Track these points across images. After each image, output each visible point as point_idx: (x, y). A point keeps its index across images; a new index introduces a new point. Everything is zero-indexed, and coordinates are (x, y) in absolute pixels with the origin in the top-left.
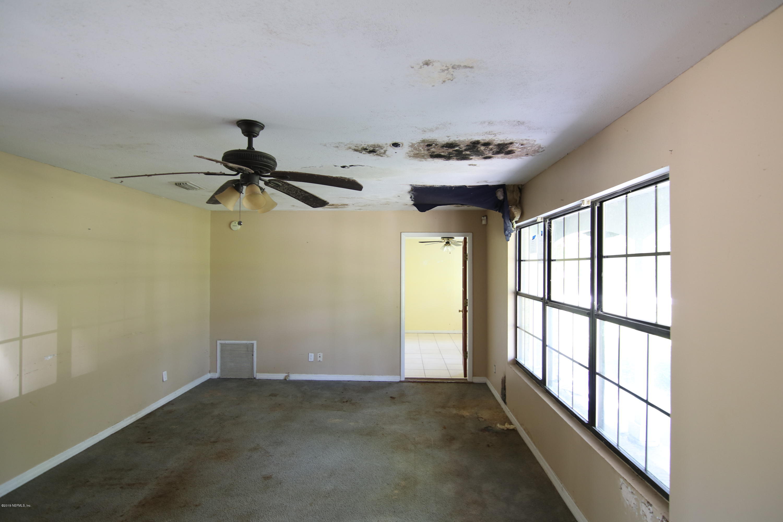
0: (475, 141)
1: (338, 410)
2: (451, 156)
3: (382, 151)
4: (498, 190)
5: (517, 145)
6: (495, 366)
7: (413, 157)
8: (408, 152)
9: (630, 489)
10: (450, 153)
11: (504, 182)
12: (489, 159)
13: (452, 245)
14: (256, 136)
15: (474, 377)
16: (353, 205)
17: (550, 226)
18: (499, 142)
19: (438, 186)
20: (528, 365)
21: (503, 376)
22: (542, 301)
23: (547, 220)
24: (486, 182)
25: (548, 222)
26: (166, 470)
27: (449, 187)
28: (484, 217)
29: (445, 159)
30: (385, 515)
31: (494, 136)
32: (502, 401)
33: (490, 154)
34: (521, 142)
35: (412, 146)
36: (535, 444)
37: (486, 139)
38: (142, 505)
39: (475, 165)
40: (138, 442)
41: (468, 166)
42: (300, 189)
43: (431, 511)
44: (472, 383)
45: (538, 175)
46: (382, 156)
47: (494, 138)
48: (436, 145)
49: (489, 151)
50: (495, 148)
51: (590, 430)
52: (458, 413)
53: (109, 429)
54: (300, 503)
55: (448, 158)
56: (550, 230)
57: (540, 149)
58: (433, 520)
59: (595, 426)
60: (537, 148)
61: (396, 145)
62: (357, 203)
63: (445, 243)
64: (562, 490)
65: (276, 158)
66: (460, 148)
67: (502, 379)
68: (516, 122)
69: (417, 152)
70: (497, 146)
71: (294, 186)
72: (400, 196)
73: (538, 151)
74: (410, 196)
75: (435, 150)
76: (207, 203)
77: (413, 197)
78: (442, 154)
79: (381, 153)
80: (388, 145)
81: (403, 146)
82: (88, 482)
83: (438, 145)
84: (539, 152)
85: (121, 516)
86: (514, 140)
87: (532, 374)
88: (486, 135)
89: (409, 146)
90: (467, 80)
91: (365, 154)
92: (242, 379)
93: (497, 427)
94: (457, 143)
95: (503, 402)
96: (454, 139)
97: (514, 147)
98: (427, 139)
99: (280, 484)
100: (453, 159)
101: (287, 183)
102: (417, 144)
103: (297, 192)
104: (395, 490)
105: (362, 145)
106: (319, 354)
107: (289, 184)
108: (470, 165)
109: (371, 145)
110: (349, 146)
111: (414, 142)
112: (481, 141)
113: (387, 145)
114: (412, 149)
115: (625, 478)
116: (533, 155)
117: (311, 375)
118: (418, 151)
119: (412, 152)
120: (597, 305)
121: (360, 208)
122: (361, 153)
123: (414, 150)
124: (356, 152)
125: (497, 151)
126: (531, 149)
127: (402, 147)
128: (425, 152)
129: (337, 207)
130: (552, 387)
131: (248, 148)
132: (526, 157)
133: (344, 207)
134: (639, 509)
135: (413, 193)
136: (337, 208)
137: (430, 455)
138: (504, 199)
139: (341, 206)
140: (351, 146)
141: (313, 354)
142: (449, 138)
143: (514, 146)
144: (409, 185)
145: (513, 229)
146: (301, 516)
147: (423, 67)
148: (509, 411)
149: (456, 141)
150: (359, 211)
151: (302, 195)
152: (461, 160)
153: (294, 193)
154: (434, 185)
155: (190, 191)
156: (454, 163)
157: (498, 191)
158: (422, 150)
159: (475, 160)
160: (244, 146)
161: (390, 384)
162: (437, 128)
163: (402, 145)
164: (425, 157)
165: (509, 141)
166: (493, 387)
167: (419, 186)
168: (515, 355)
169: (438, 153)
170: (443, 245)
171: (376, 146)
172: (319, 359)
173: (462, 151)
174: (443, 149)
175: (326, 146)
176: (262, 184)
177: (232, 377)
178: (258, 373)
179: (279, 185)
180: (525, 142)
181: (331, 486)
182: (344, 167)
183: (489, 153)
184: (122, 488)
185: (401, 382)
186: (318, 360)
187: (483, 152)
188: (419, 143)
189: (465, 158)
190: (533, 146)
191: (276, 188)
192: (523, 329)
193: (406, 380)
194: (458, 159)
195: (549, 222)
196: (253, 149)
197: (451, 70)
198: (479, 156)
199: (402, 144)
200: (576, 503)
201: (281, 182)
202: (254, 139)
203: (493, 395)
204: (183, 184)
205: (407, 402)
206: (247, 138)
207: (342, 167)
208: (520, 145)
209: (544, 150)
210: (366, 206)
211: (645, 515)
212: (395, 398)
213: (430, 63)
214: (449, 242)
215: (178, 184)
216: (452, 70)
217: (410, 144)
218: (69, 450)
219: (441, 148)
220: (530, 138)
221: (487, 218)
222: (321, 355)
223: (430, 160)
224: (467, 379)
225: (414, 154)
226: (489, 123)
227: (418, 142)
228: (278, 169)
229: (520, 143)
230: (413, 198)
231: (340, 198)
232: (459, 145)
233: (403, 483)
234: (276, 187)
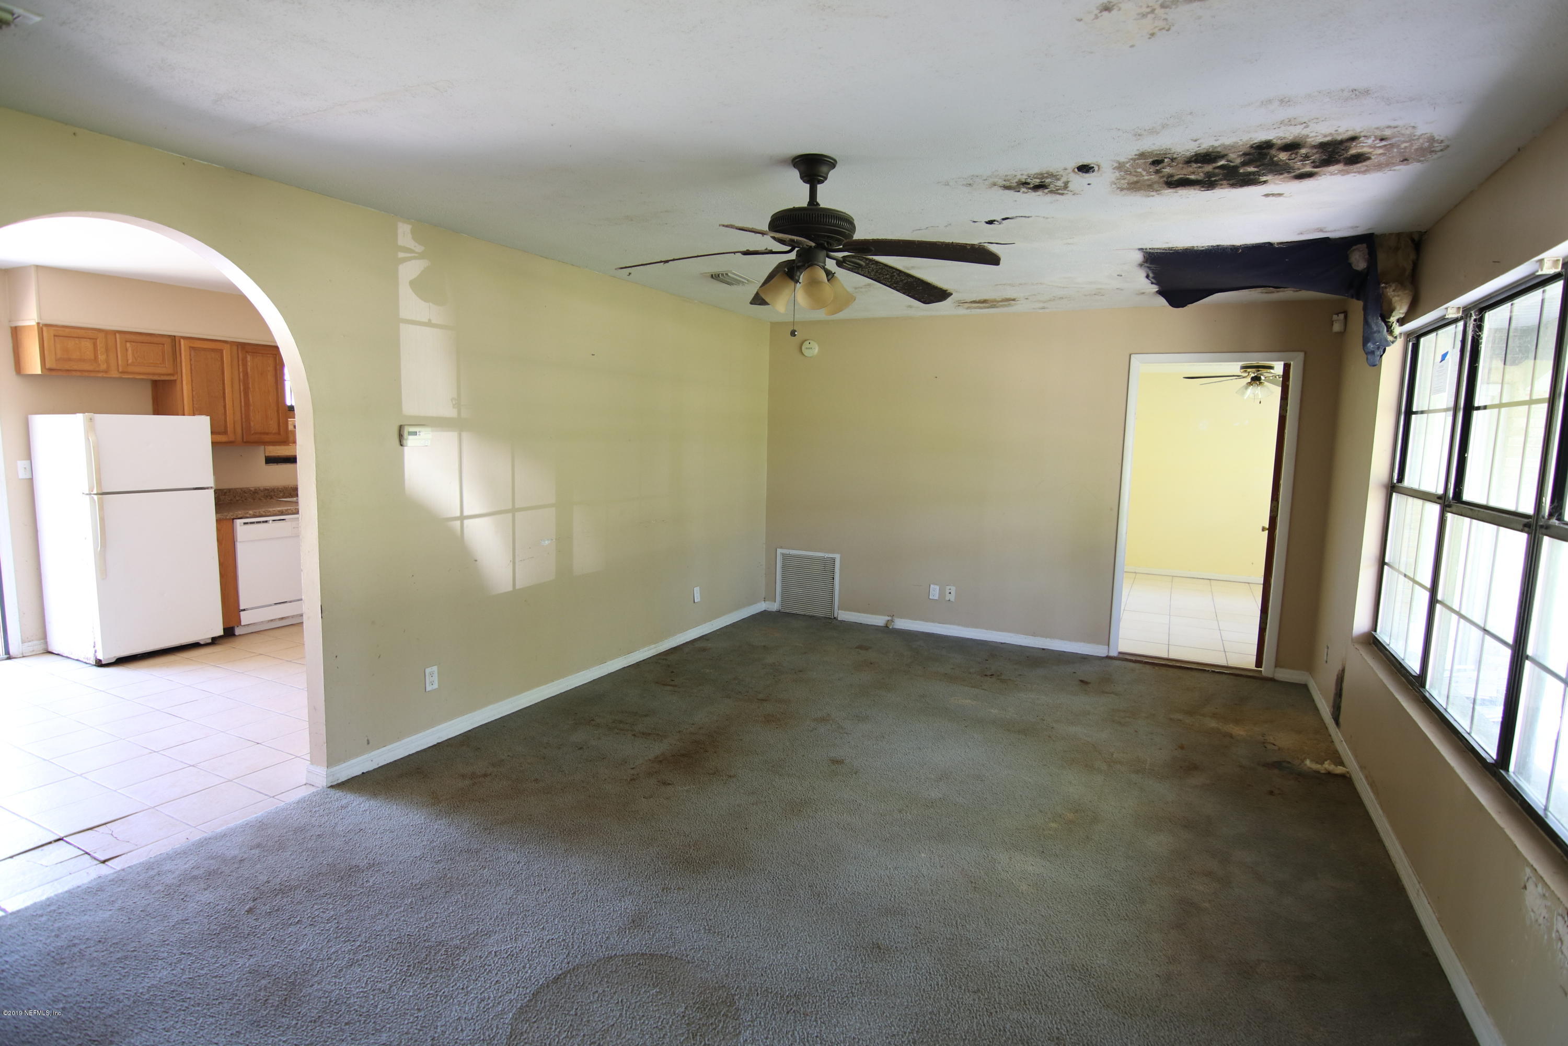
0: (1260, 143)
1: (972, 687)
2: (1213, 179)
3: (1060, 184)
4: (1354, 247)
5: (1370, 141)
6: (1328, 648)
7: (1128, 189)
8: (1114, 180)
9: (1540, 889)
10: (1209, 175)
11: (1369, 229)
12: (1311, 179)
13: (1266, 383)
14: (822, 182)
15: (1278, 669)
16: (1027, 299)
17: (1479, 327)
18: (1321, 139)
19: (1203, 247)
20: (1397, 648)
21: (1341, 669)
22: (1440, 501)
23: (1472, 312)
24: (1321, 230)
25: (1475, 317)
26: (693, 724)
27: (1231, 249)
28: (1337, 314)
29: (1203, 187)
30: (1024, 852)
31: (1305, 128)
32: (1333, 720)
33: (1308, 167)
34: (1378, 133)
35: (1120, 167)
36: (1381, 806)
37: (1287, 136)
38: (660, 760)
39: (1280, 195)
40: (657, 683)
41: (1264, 197)
42: (897, 270)
43: (1113, 867)
44: (1272, 680)
45: (1456, 206)
46: (1062, 194)
47: (1305, 132)
48: (1173, 160)
49: (1301, 161)
50: (1314, 154)
51: (1496, 779)
52: (1221, 728)
53: (621, 658)
54: (883, 806)
55: (1208, 183)
56: (1479, 336)
57: (1436, 145)
58: (1112, 880)
59: (1507, 770)
60: (1428, 144)
61: (1085, 169)
62: (1034, 295)
63: (1249, 380)
64: (1418, 895)
65: (854, 218)
66: (1228, 161)
67: (1338, 675)
68: (1349, 92)
69: (1135, 179)
70: (1319, 148)
71: (886, 265)
72: (1123, 275)
73: (1432, 149)
74: (1145, 275)
75: (1174, 171)
76: (751, 303)
77: (1151, 275)
78: (1190, 177)
79: (1058, 188)
80: (1070, 170)
81: (1101, 169)
82: (593, 720)
83: (1176, 161)
84: (1436, 151)
85: (632, 769)
86: (1358, 130)
87: (1400, 664)
88: (1283, 128)
89: (1114, 169)
90: (1200, 25)
91: (1026, 193)
92: (814, 616)
93: (1306, 765)
94: (1218, 152)
95: (1333, 722)
96: (1211, 144)
97: (1363, 147)
98: (1150, 150)
99: (856, 773)
100: (1223, 186)
101: (874, 260)
102: (1129, 162)
103: (892, 277)
104: (1053, 822)
105: (1016, 176)
106: (948, 587)
107: (877, 263)
108: (1267, 195)
109: (1035, 174)
110: (991, 180)
111: (1122, 160)
112: (1275, 141)
113: (1067, 171)
114: (1122, 173)
115: (1536, 866)
116: (1423, 161)
117: (932, 624)
118: (1135, 176)
119: (1124, 179)
120: (1550, 506)
121: (1041, 305)
122: (1019, 191)
123: (1127, 174)
124: (1008, 191)
125: (1324, 160)
126: (1412, 145)
127: (1100, 172)
128: (1153, 177)
129: (995, 305)
130: (1435, 690)
131: (810, 203)
132: (1405, 165)
133: (1009, 304)
134: (1550, 929)
135: (1148, 267)
136: (992, 307)
137: (1136, 784)
138: (1368, 268)
139: (1004, 303)
140: (996, 180)
141: (937, 588)
142: (1198, 142)
143: (1362, 144)
144: (1136, 249)
145: (1390, 338)
146: (882, 822)
147: (1102, 16)
148: (1342, 739)
149: (1216, 147)
150: (1041, 311)
151: (902, 281)
152: (1242, 186)
153: (888, 279)
154: (1195, 245)
155: (734, 288)
156: (1226, 195)
157: (1355, 249)
158: (1144, 173)
159: (1275, 184)
160: (802, 201)
161: (1085, 658)
162: (1164, 126)
163: (1099, 169)
164: (1156, 186)
165: (1346, 134)
166: (1319, 693)
167: (1159, 251)
168: (1373, 625)
169: (1181, 176)
170: (1245, 383)
171: (1045, 175)
172: (948, 597)
173: (1236, 168)
174: (1191, 166)
175: (948, 185)
176: (831, 264)
177: (798, 612)
178: (842, 610)
179: (860, 266)
180: (1387, 133)
181: (938, 794)
182: (991, 222)
183: (1304, 165)
184: (634, 735)
185: (1108, 657)
186: (947, 599)
187: (1287, 163)
188: (1134, 160)
189: (1248, 181)
190: (1413, 140)
191: (856, 271)
192: (1395, 566)
193: (1121, 656)
194: (1233, 185)
195: (1478, 317)
196: (818, 204)
197: (1160, 12)
198: (1282, 174)
199: (1099, 166)
200: (1439, 921)
201: (864, 260)
202: (819, 186)
203: (1316, 709)
204: (722, 275)
205: (1113, 693)
206: (808, 186)
207: (987, 223)
208: (1378, 141)
209: (1448, 146)
210: (1054, 300)
211: (1561, 939)
212: (1090, 683)
213: (1113, 6)
214: (1260, 377)
215: (716, 277)
216: (1163, 10)
217: (1116, 165)
218: (570, 677)
219: (1185, 166)
220: (1399, 123)
221: (1346, 317)
222: (953, 589)
223: (1169, 192)
224: (1261, 671)
225: (1128, 184)
226: (1282, 101)
227: (1131, 157)
228: (857, 236)
229: (1376, 137)
230: (1153, 278)
231: (997, 285)
232: (1226, 155)
233: (1070, 816)
234: (856, 269)
